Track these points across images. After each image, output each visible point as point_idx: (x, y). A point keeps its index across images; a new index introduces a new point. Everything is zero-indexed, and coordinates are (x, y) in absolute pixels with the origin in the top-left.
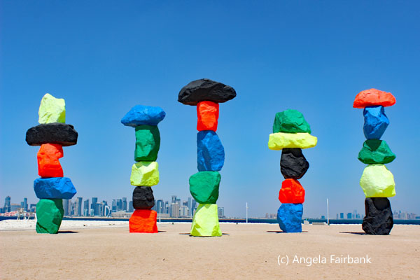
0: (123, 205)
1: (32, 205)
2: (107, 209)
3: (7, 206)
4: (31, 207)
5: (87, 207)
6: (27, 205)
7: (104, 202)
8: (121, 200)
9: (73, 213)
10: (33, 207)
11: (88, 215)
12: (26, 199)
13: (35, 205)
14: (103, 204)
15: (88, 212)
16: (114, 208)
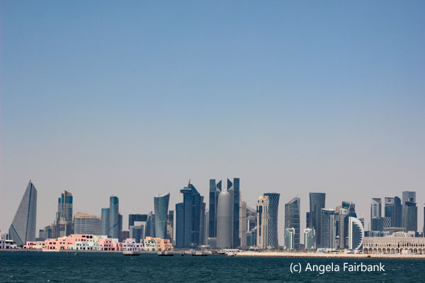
0: (404, 215)
1: (133, 218)
2: (355, 226)
3: (63, 222)
4: (131, 223)
5: (293, 220)
6: (120, 217)
7: (345, 205)
8: (397, 199)
9: (252, 241)
10: (137, 224)
11: (298, 247)
12: (115, 200)
13: (142, 218)
14: (344, 211)
15: (297, 237)
16: (377, 225)
